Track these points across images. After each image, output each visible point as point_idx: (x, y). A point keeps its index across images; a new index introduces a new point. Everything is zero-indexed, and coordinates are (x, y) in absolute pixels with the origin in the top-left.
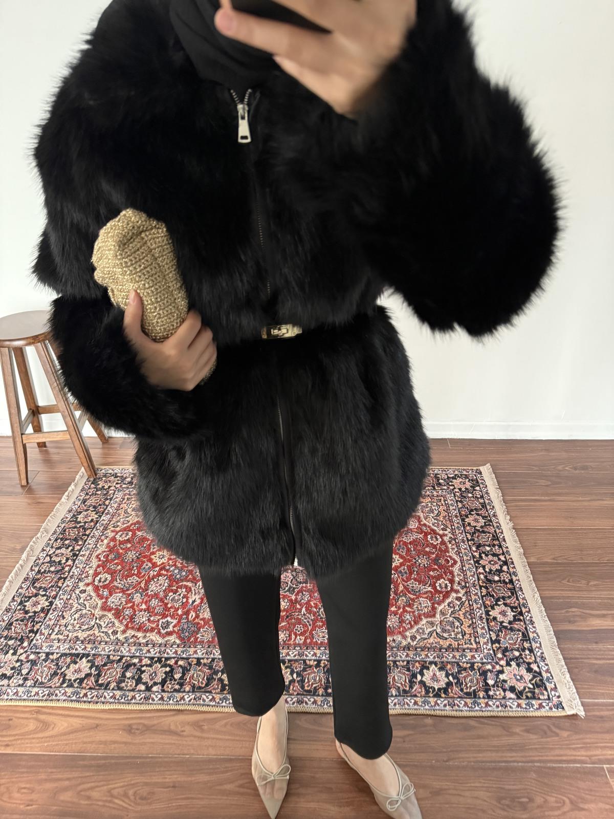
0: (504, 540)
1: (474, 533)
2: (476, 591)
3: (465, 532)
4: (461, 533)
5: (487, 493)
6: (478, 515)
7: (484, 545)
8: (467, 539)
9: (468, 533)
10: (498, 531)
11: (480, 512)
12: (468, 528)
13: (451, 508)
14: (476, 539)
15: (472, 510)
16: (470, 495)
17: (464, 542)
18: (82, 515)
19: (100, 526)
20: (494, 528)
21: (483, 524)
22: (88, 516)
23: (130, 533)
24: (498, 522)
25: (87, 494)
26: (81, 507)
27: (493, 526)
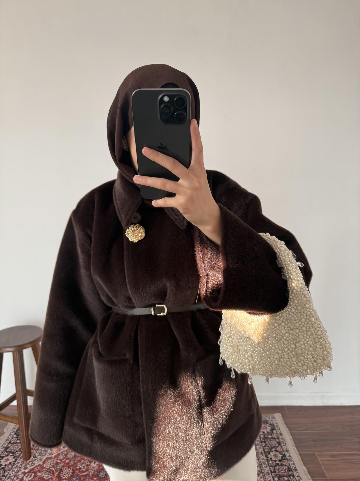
0: (296, 470)
1: (275, 466)
3: (269, 466)
4: (266, 467)
5: (281, 434)
6: (276, 451)
7: (283, 476)
8: (271, 471)
9: (271, 466)
10: (291, 463)
11: (278, 449)
12: (271, 462)
14: (277, 471)
15: (272, 448)
16: (270, 437)
17: (269, 474)
18: (4, 459)
19: (15, 468)
20: (288, 461)
21: (280, 459)
22: (7, 460)
23: (33, 474)
24: (290, 456)
25: (10, 443)
26: (4, 453)
27: (287, 459)
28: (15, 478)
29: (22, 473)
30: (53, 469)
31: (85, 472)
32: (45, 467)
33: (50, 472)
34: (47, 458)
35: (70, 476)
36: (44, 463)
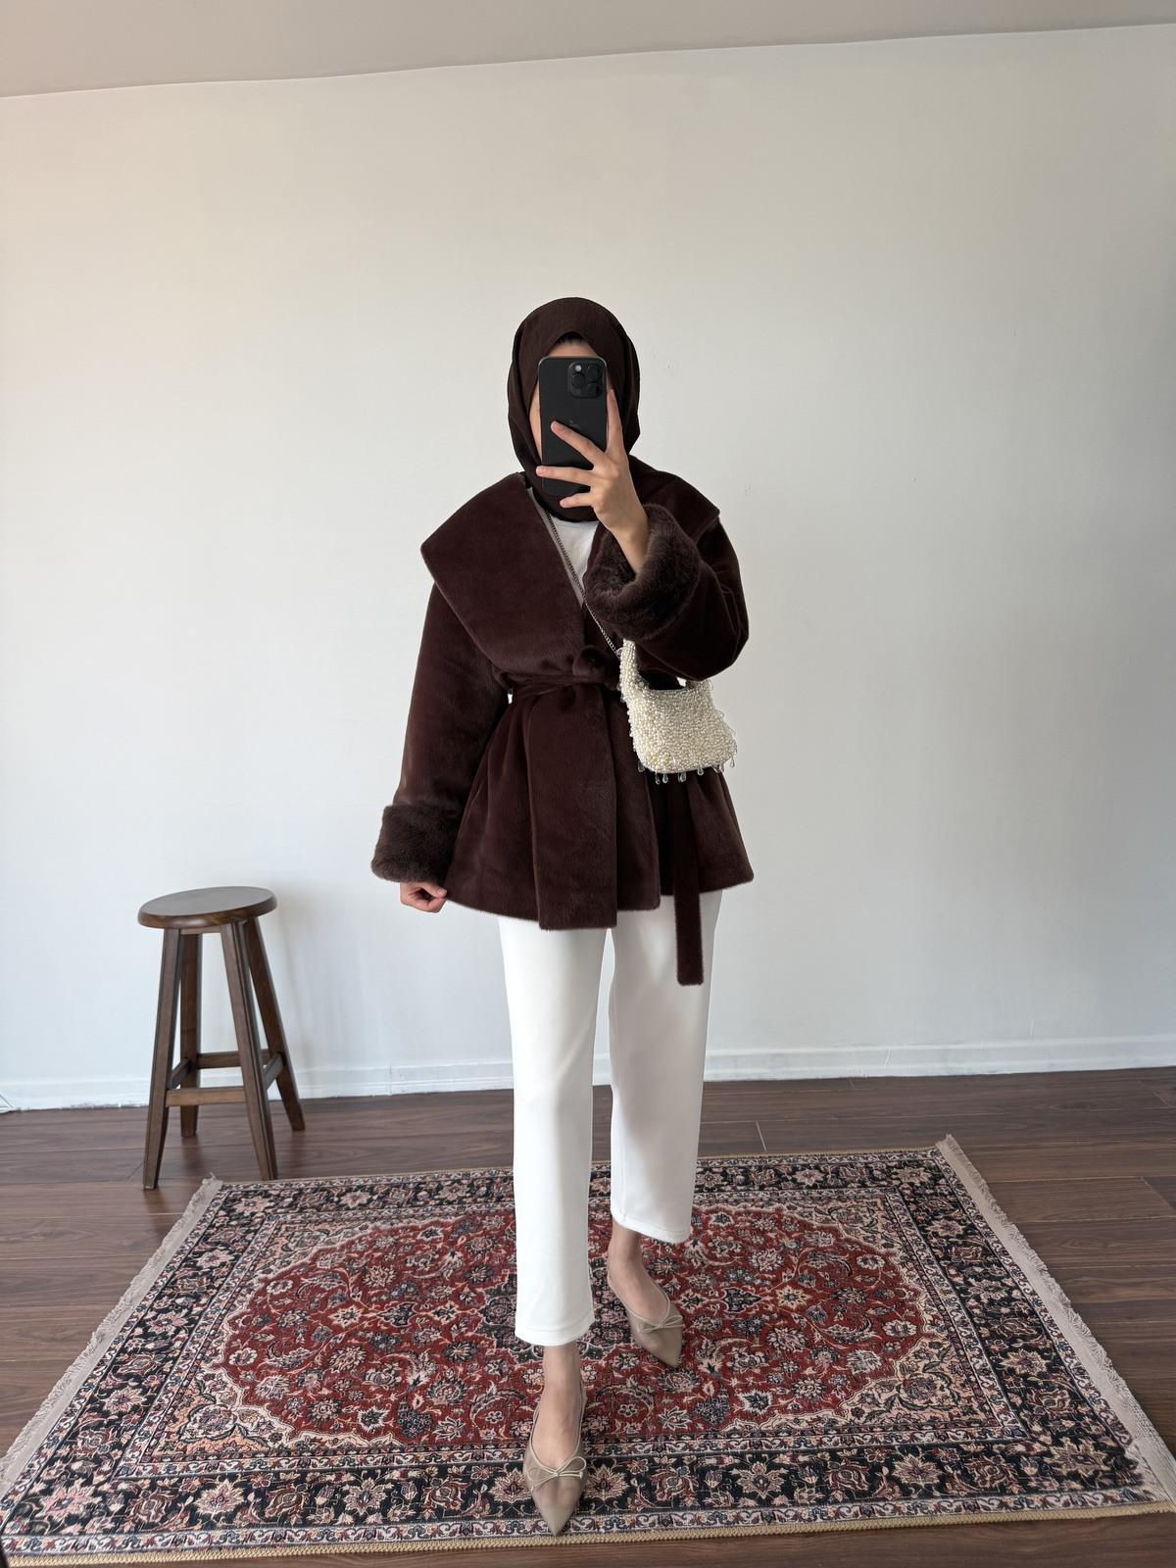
0: (1005, 1252)
1: (949, 1247)
2: (969, 1333)
3: (930, 1246)
4: (922, 1250)
5: (960, 1186)
6: (950, 1219)
7: (971, 1265)
8: (937, 1257)
9: (936, 1248)
10: (991, 1240)
11: (953, 1214)
12: (934, 1240)
13: (897, 1213)
14: (954, 1257)
15: (936, 1214)
16: (928, 1192)
17: (932, 1263)
18: (205, 1257)
19: (240, 1272)
20: (982, 1237)
21: (962, 1233)
22: (212, 1258)
23: (290, 1282)
24: (987, 1227)
25: (212, 1226)
26: (200, 1245)
27: (980, 1233)
28: (244, 1291)
29: (260, 1280)
30: (341, 1270)
31: (429, 1272)
32: (318, 1266)
33: (334, 1277)
34: (320, 1251)
35: (389, 1281)
36: (315, 1259)
